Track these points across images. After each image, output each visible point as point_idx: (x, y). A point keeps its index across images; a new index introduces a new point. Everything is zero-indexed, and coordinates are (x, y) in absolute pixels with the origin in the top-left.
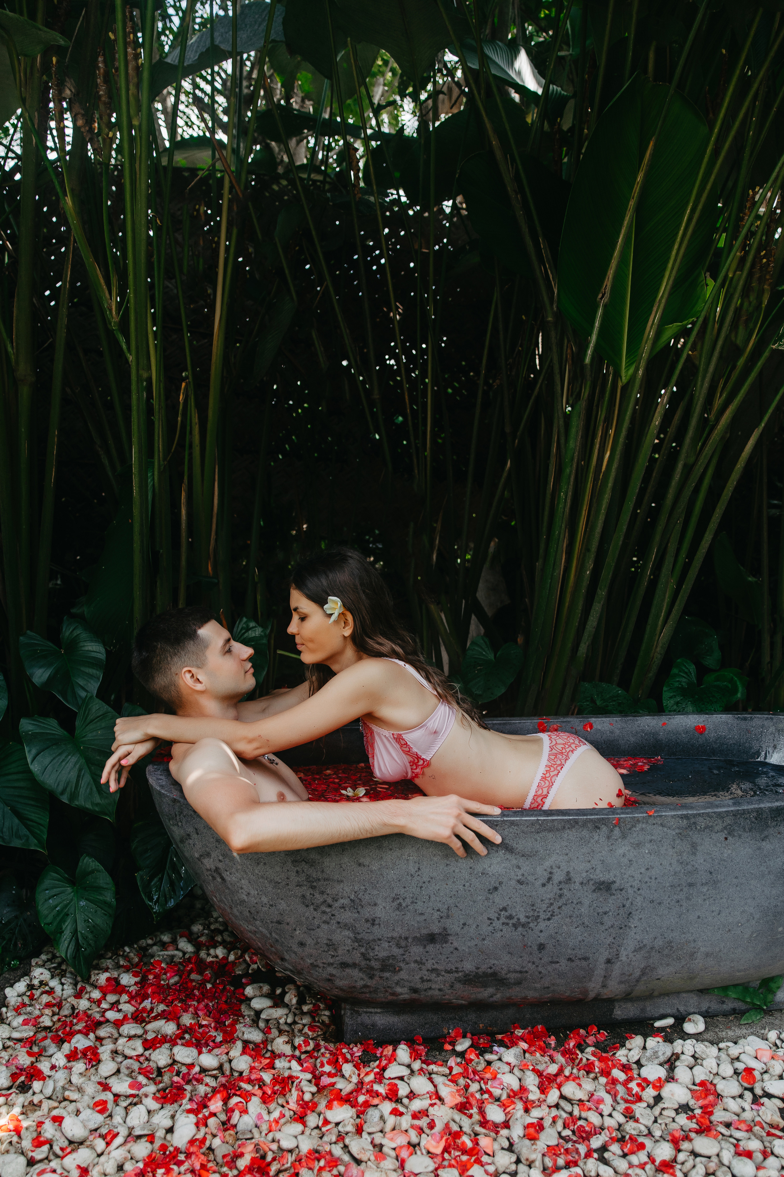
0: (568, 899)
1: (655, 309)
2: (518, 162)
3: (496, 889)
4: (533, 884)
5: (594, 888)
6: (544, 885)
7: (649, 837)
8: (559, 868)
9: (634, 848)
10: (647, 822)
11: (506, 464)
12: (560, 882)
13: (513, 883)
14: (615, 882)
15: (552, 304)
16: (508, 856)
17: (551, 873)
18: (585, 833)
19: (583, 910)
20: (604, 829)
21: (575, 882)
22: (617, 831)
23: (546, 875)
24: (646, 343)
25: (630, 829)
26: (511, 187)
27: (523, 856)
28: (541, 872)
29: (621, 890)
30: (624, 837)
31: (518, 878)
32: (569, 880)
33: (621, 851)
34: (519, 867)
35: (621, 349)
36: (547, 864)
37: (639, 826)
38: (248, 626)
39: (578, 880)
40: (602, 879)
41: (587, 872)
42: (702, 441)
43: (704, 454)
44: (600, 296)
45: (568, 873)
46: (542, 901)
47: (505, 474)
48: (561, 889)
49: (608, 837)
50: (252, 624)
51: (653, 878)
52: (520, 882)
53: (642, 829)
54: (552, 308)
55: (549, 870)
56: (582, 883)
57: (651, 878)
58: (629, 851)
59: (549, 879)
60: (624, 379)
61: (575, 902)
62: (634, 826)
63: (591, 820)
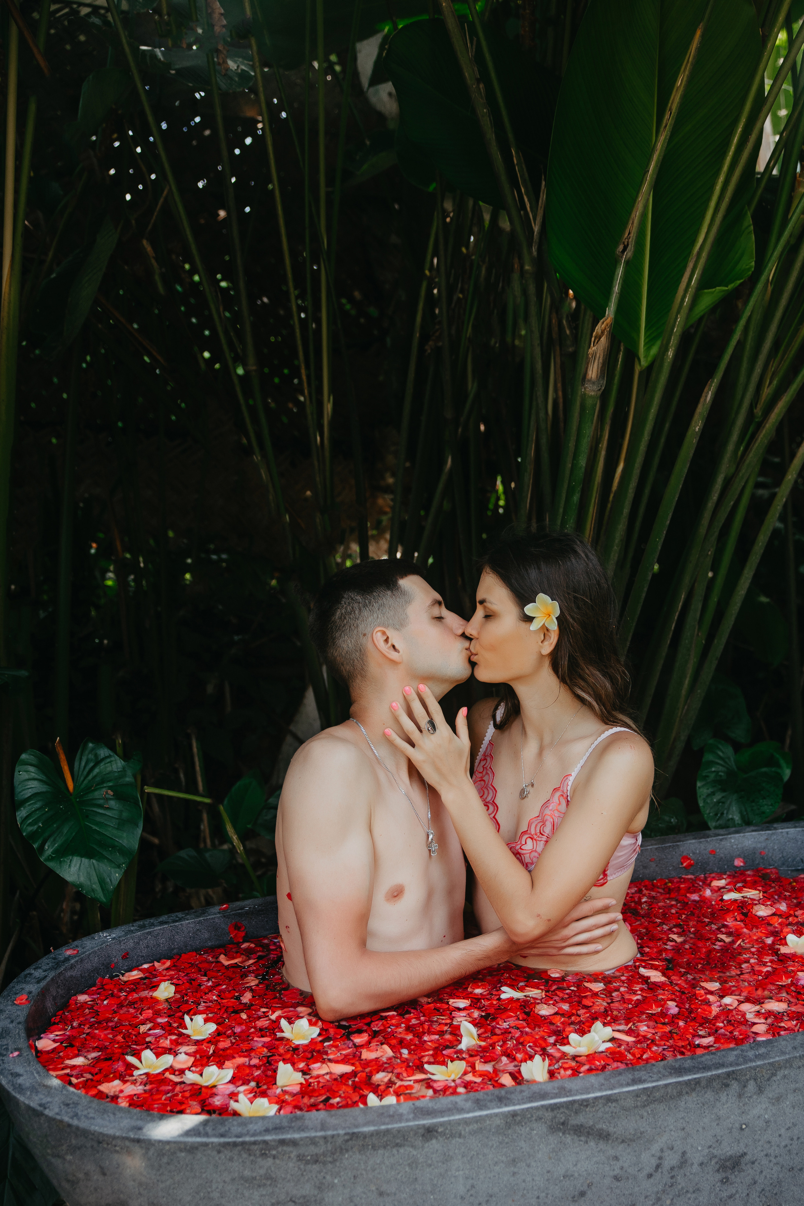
0: (682, 1188)
1: (691, 265)
2: (481, 35)
3: (582, 1194)
4: (635, 1178)
5: (717, 1166)
6: (650, 1176)
7: (793, 1086)
8: (672, 1149)
9: (773, 1104)
10: (791, 1066)
11: (443, 462)
12: (672, 1169)
13: (607, 1181)
14: (745, 1154)
15: (530, 246)
16: (602, 1145)
17: (660, 1158)
18: (709, 1095)
19: (701, 1199)
20: (735, 1085)
21: (692, 1164)
22: (751, 1086)
23: (654, 1162)
24: (678, 312)
25: (768, 1080)
26: (469, 73)
27: (623, 1141)
28: (648, 1160)
29: (753, 1163)
30: (760, 1090)
31: (615, 1173)
32: (684, 1162)
33: (756, 1112)
34: (616, 1158)
35: (638, 319)
36: (655, 1148)
37: (780, 1074)
38: (96, 755)
39: (696, 1161)
40: (729, 1153)
41: (710, 1147)
42: (744, 444)
43: (747, 462)
44: (621, 247)
45: (684, 1153)
46: (646, 1197)
47: (444, 478)
48: (672, 1177)
49: (740, 1096)
50: (104, 752)
51: (795, 1138)
52: (617, 1178)
53: (785, 1076)
54: (530, 253)
55: (658, 1154)
56: (701, 1164)
57: (792, 1139)
58: (766, 1109)
59: (658, 1166)
60: (644, 363)
61: (691, 1190)
62: (774, 1075)
63: (718, 1076)
